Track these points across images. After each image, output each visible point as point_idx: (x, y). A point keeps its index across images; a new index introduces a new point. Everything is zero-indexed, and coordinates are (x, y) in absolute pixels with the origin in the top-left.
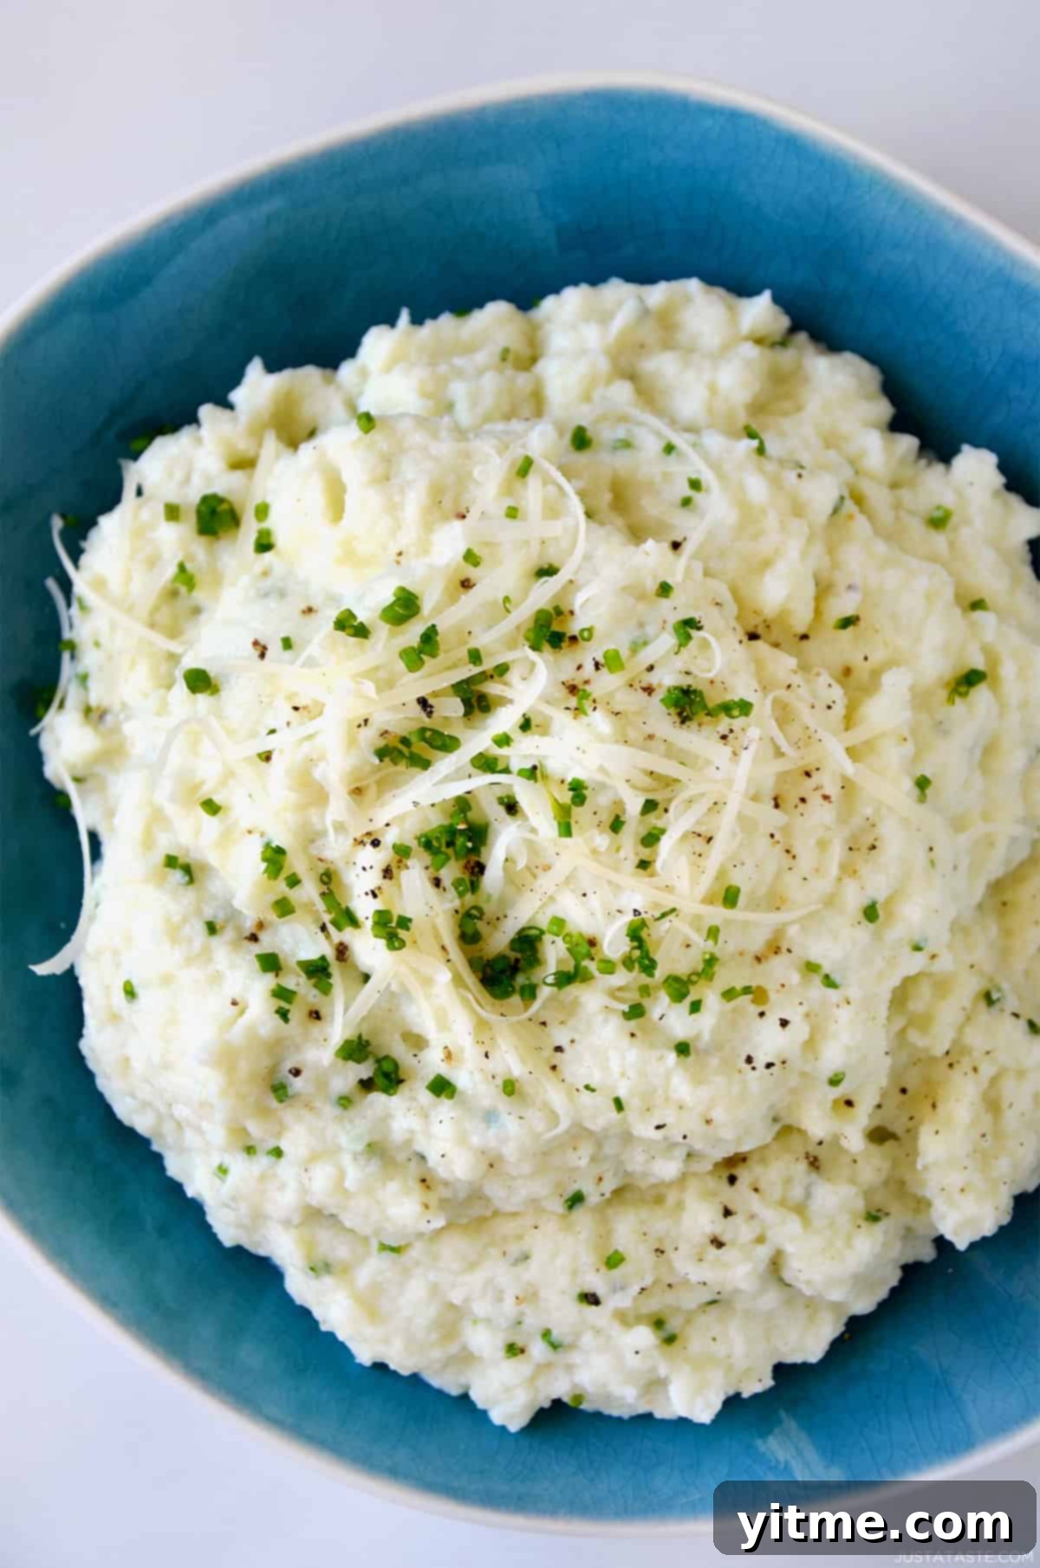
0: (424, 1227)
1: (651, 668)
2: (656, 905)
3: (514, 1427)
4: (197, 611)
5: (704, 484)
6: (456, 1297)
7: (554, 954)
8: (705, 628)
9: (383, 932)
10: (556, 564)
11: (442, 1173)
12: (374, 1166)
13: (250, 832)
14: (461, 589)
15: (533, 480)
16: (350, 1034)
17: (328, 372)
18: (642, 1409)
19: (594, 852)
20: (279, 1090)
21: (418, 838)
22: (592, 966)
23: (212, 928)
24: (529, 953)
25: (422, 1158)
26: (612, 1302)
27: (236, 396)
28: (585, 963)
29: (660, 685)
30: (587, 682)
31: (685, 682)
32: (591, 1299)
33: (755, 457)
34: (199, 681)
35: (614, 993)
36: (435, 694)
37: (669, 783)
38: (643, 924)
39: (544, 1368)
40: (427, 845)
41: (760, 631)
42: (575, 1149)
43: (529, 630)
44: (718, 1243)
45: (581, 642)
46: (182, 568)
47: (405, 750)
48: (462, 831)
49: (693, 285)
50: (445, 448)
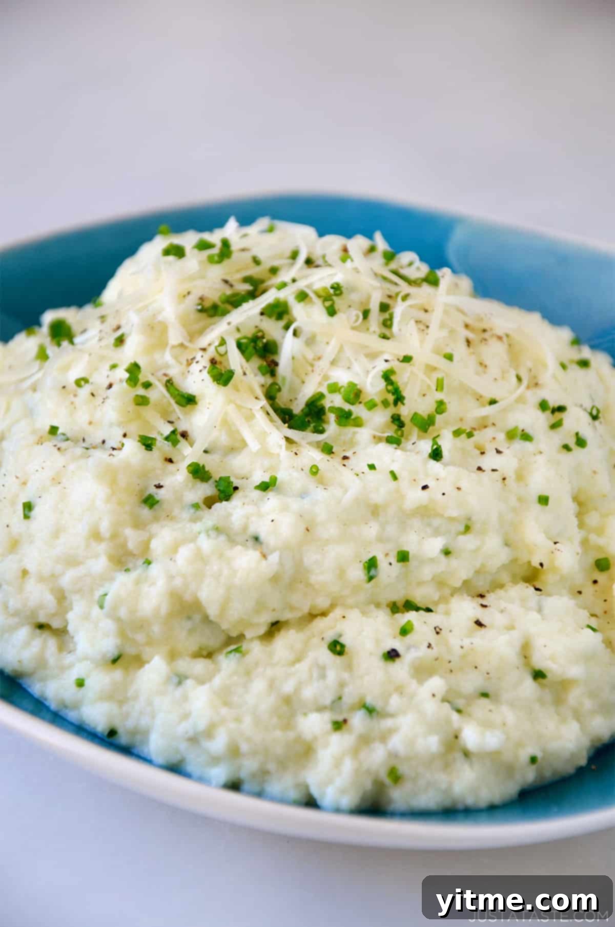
6: (288, 689)
20: (150, 501)
32: (393, 656)
39: (364, 738)
44: (479, 624)
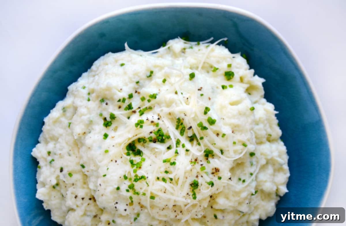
0: (74, 134)
1: (202, 177)
2: (149, 182)
3: (32, 154)
4: (208, 72)
5: (244, 183)
6: (60, 140)
7: (137, 159)
8: (212, 188)
9: (139, 122)
10: (224, 154)
11: (87, 137)
12: (87, 122)
13: (159, 90)
14: (216, 134)
15: (242, 147)
16: (116, 116)
17: (263, 96)
18: (38, 181)
19: (160, 168)
20: (102, 100)
21: (160, 128)
22: (135, 168)
23: (138, 82)
24: (137, 154)
25: (90, 132)
26: (61, 175)
27: (256, 76)
28: (135, 166)
29: (198, 179)
30: (198, 163)
31: (199, 184)
32: (61, 170)
33: (251, 193)
34: (192, 76)
35: (129, 172)
36: (193, 130)
37: (177, 183)
38: (145, 179)
39: (46, 160)
40: (159, 130)
41: (212, 198)
42: (94, 166)
43: (208, 149)
44: (76, 197)
45: (207, 161)
46: (217, 69)
47: (180, 124)
48: (163, 138)
49: (288, 175)
50: (248, 127)
